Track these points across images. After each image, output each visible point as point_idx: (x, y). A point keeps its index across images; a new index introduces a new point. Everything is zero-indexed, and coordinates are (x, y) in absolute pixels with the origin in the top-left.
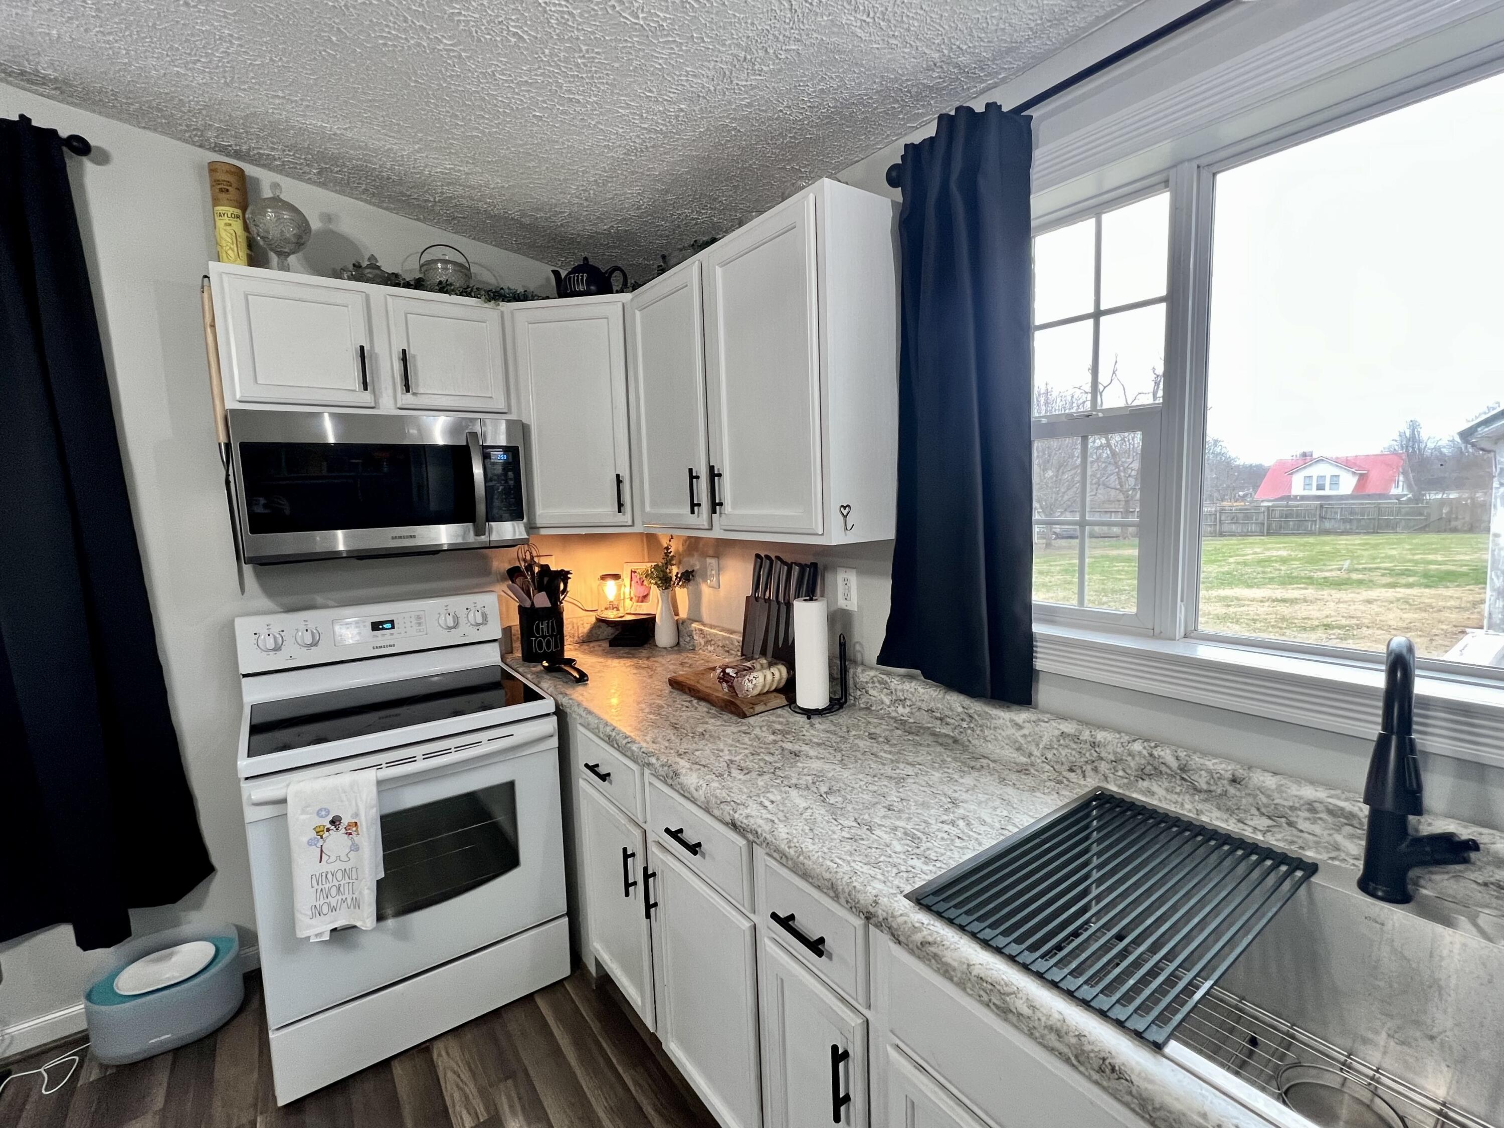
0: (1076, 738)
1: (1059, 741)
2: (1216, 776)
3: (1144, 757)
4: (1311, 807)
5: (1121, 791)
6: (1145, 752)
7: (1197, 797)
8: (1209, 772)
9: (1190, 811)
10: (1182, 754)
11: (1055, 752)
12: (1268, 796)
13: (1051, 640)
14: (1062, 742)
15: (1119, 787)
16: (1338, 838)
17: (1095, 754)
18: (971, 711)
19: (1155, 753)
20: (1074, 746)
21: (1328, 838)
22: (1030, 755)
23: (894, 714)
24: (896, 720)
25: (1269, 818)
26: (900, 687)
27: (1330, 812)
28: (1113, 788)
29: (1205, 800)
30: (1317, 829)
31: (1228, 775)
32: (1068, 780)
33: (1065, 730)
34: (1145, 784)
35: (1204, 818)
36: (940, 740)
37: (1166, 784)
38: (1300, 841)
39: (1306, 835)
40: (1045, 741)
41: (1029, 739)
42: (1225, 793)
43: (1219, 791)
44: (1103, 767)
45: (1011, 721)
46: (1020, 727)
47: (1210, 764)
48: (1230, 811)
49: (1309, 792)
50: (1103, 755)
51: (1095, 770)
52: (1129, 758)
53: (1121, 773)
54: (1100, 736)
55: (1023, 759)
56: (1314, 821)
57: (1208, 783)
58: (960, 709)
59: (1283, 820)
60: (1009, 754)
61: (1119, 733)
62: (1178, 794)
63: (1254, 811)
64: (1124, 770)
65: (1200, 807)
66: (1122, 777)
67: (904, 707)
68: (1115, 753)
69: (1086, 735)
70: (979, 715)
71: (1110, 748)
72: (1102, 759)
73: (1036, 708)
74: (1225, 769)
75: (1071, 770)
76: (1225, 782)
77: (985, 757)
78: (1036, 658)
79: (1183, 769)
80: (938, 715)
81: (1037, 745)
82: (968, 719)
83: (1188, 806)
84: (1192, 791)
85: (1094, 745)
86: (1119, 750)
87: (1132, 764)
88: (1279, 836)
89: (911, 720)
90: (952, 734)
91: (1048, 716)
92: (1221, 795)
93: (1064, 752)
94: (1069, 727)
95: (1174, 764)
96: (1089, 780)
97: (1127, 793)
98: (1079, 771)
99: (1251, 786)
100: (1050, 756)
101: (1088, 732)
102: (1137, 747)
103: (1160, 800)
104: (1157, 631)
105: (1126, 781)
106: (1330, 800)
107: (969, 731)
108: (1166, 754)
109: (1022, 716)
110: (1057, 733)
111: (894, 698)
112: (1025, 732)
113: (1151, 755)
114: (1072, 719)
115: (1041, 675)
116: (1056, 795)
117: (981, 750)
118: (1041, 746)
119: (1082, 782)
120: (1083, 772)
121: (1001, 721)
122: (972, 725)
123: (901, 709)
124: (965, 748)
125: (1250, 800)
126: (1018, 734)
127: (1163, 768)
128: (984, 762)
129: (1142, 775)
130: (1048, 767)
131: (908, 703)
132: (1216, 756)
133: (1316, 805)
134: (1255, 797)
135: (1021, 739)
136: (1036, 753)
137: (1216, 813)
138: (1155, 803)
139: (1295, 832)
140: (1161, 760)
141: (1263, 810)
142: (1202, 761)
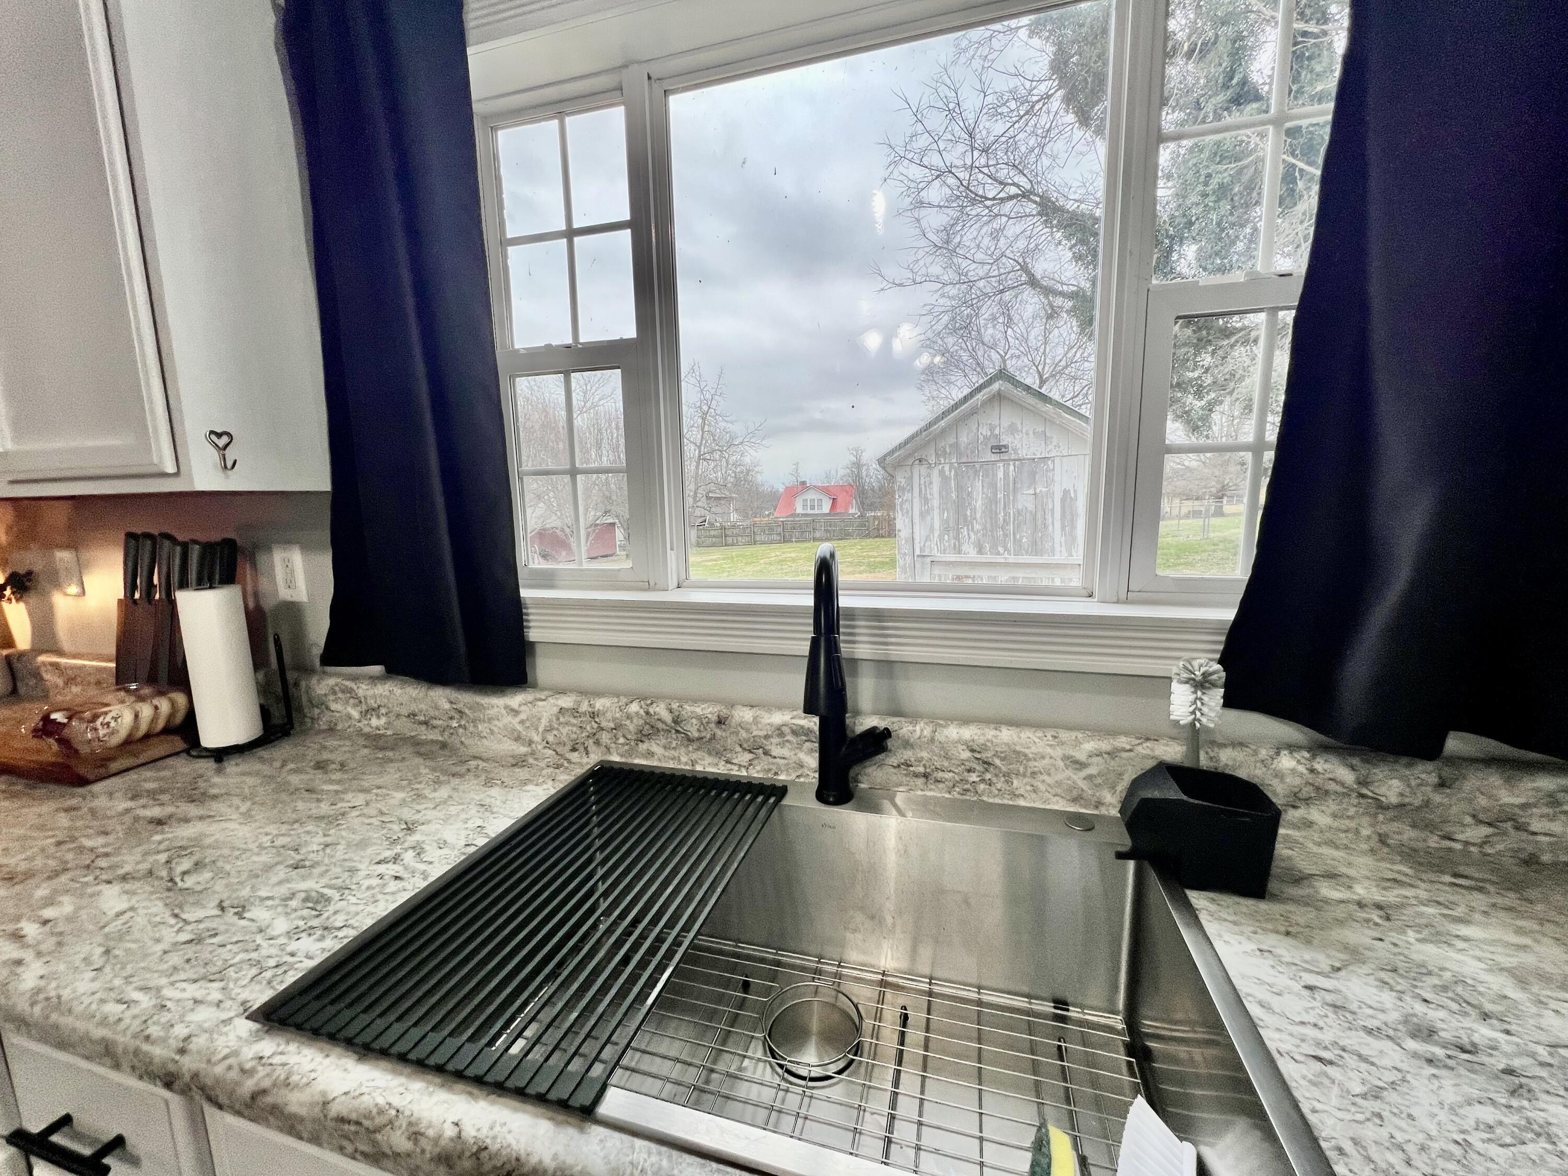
0: (575, 712)
1: (558, 719)
2: (704, 721)
3: (642, 717)
4: (779, 731)
5: (623, 760)
6: (642, 712)
7: (691, 748)
8: (699, 718)
9: (686, 764)
10: (675, 706)
11: (555, 732)
12: (748, 731)
13: (542, 603)
14: (562, 719)
15: (622, 756)
16: (802, 756)
17: (596, 726)
18: (460, 706)
19: (651, 711)
20: (574, 721)
21: (794, 758)
22: (530, 743)
23: (367, 730)
24: (367, 736)
25: (750, 752)
26: (370, 692)
27: (794, 733)
28: (616, 758)
29: (698, 749)
30: (785, 752)
31: (714, 718)
32: (569, 761)
33: (565, 705)
34: (643, 747)
35: (699, 768)
36: (422, 750)
37: (664, 741)
38: (774, 768)
39: (778, 760)
40: (544, 722)
41: (528, 724)
42: (714, 737)
43: (708, 736)
44: (605, 737)
45: (506, 707)
46: (515, 712)
47: (698, 710)
48: (718, 754)
50: (604, 724)
51: (597, 743)
52: (628, 722)
53: (622, 740)
54: (600, 704)
55: (523, 750)
56: (782, 745)
57: (699, 730)
58: (447, 706)
59: (761, 751)
60: (509, 747)
61: (618, 697)
62: (674, 748)
63: (738, 749)
64: (624, 736)
65: (694, 756)
66: (623, 745)
67: (378, 717)
68: (614, 719)
69: (584, 707)
70: (470, 709)
71: (609, 715)
72: (602, 729)
73: (534, 686)
74: (710, 711)
75: (574, 750)
76: (712, 725)
77: (475, 758)
78: (529, 627)
79: (676, 721)
80: (422, 718)
81: (537, 729)
82: (457, 716)
83: (684, 759)
84: (686, 743)
85: (593, 715)
86: (618, 715)
87: (632, 728)
88: (758, 768)
89: (389, 732)
90: (440, 739)
91: (546, 693)
92: (711, 739)
93: (565, 730)
94: (566, 702)
95: (668, 718)
96: (592, 756)
97: (630, 761)
98: (582, 749)
99: (733, 724)
100: (550, 738)
101: (586, 703)
102: (634, 707)
103: (660, 760)
104: (652, 583)
105: (627, 747)
106: (794, 721)
107: (461, 730)
108: (660, 710)
109: (516, 699)
110: (555, 710)
111: (364, 707)
112: (523, 716)
113: (647, 713)
114: (571, 691)
115: (539, 650)
116: (551, 783)
117: (473, 751)
118: (541, 730)
119: (585, 760)
120: (586, 748)
121: (496, 710)
122: (463, 723)
123: (374, 722)
124: (454, 751)
125: (734, 738)
126: (515, 721)
127: (660, 725)
128: (473, 763)
129: (642, 736)
130: (550, 752)
131: (383, 711)
132: (704, 701)
133: (784, 728)
134: (737, 733)
135: (519, 728)
136: (537, 738)
137: (709, 760)
138: (655, 764)
139: (771, 760)
140: (656, 717)
141: (745, 746)
142: (692, 708)
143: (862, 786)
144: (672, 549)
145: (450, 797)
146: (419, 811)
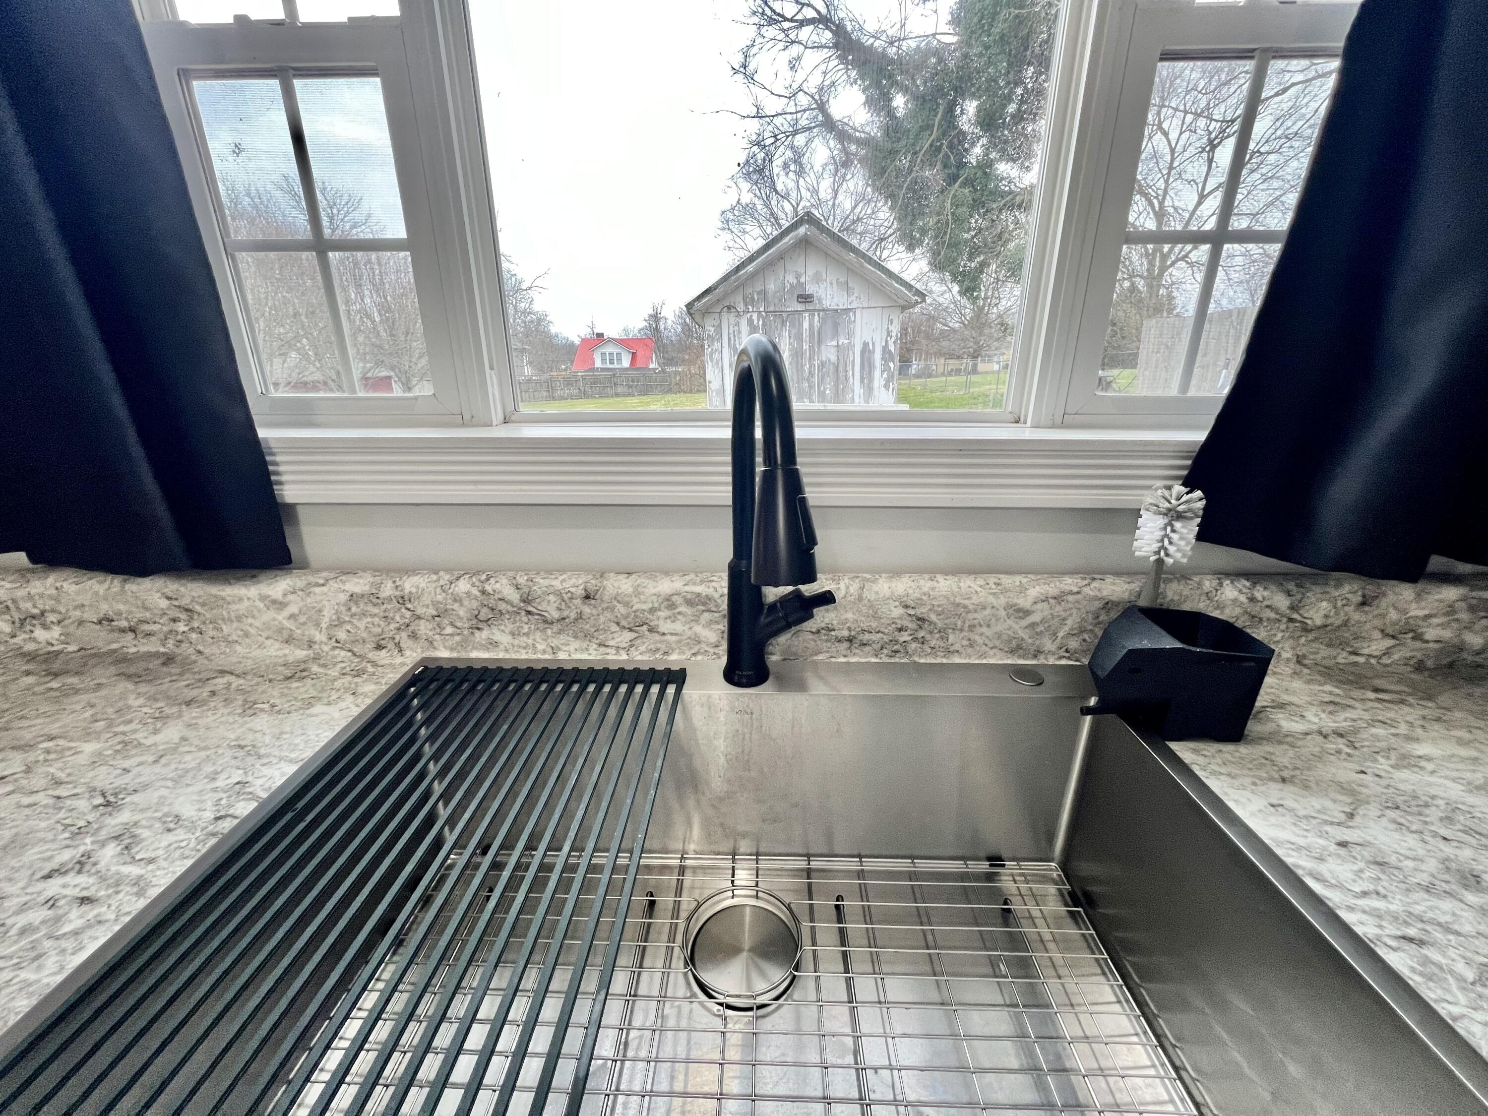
0: (373, 598)
1: (350, 609)
2: (566, 597)
3: (476, 598)
4: (669, 602)
5: (455, 655)
6: (475, 591)
7: (549, 632)
8: (558, 594)
9: (544, 652)
10: (522, 580)
11: (348, 628)
12: (627, 604)
13: (296, 447)
14: (354, 609)
15: (452, 649)
16: (698, 629)
17: (408, 614)
18: (185, 602)
19: (488, 588)
20: (376, 610)
21: (689, 633)
22: (311, 644)
23: (30, 647)
24: (31, 657)
25: (631, 630)
26: (21, 593)
27: (689, 603)
28: (443, 653)
29: (560, 632)
30: (678, 627)
31: (580, 592)
32: (375, 664)
33: (358, 590)
34: (482, 636)
35: (562, 656)
36: (132, 670)
37: (510, 627)
38: (663, 647)
39: (668, 637)
40: (328, 615)
41: (302, 619)
42: (580, 616)
43: (573, 615)
44: (424, 628)
45: (263, 598)
46: (279, 605)
47: (557, 584)
48: (588, 636)
49: (665, 586)
50: (420, 611)
51: (414, 636)
52: (456, 606)
53: (449, 630)
54: (409, 584)
55: (301, 654)
56: (673, 619)
57: (559, 609)
58: (164, 603)
59: (645, 628)
60: (275, 651)
61: (436, 573)
62: (526, 635)
63: (615, 628)
64: (452, 624)
65: (555, 642)
66: (452, 635)
67: (45, 627)
68: (435, 604)
69: (388, 590)
70: (203, 605)
71: (426, 600)
72: (419, 618)
73: (304, 566)
74: (575, 584)
75: (379, 647)
76: (578, 602)
77: (223, 672)
78: (280, 483)
79: (526, 600)
80: (124, 624)
81: (317, 625)
82: (183, 616)
83: (540, 647)
84: (541, 626)
85: (402, 600)
86: (439, 598)
87: (462, 612)
88: (643, 648)
89: (72, 648)
90: (162, 650)
91: (325, 574)
92: (576, 620)
93: (362, 624)
94: (358, 585)
95: (514, 596)
96: (408, 653)
97: (463, 655)
98: (391, 645)
99: (606, 598)
100: (342, 635)
101: (390, 584)
102: (463, 586)
103: (507, 650)
104: (467, 417)
105: (458, 638)
106: (687, 588)
107: (194, 636)
108: (502, 587)
109: (277, 586)
110: (343, 597)
111: (17, 616)
112: (293, 609)
113: (483, 592)
114: (364, 570)
115: (301, 512)
116: (350, 699)
117: (222, 662)
118: (324, 626)
119: (398, 660)
120: (398, 645)
121: (246, 603)
122: (196, 624)
123: (40, 634)
124: (186, 666)
125: (608, 615)
126: (281, 617)
127: (503, 606)
128: (221, 681)
129: (478, 622)
130: (343, 653)
131: (51, 618)
132: (563, 571)
133: (674, 598)
134: (612, 609)
135: (288, 624)
136: (319, 637)
137: (575, 644)
138: (501, 655)
139: (657, 637)
140: (497, 596)
141: (624, 623)
142: (546, 582)
143: (774, 658)
144: (492, 368)
145: (184, 739)
146: (126, 771)
